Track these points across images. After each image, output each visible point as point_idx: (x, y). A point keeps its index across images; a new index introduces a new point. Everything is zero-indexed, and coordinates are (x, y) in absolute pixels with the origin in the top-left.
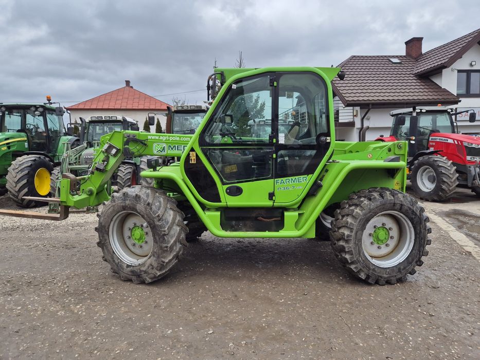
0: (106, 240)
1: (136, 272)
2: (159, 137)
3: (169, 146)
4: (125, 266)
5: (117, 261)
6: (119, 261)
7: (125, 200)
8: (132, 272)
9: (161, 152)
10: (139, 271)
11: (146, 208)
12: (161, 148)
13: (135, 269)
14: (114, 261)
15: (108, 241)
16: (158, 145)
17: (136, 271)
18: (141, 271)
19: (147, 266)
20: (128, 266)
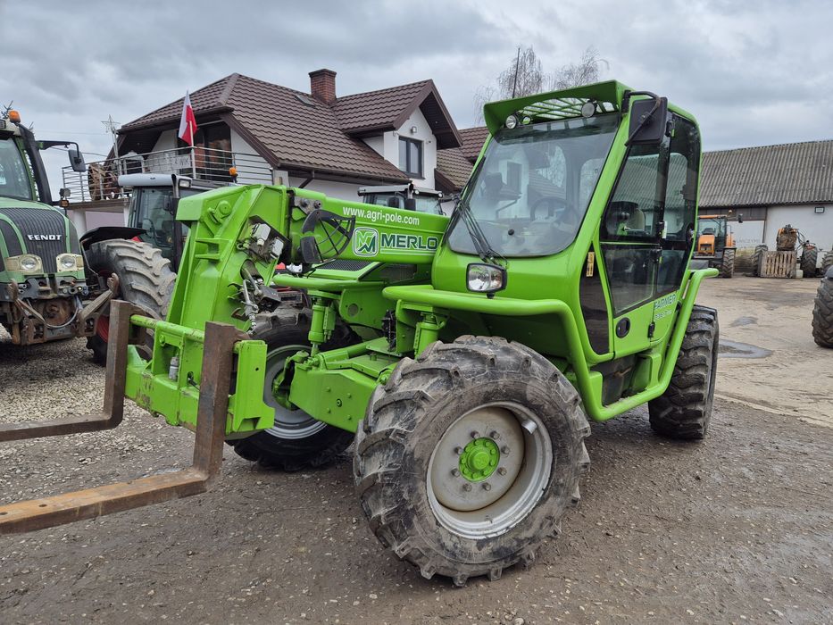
0: (419, 498)
1: (506, 550)
2: (365, 214)
3: (384, 236)
4: (473, 548)
5: (449, 544)
6: (455, 539)
7: (494, 376)
8: (496, 553)
9: (368, 250)
10: (515, 543)
11: (549, 388)
12: (368, 242)
13: (502, 543)
14: (443, 546)
15: (424, 498)
16: (363, 233)
17: (507, 546)
18: (520, 542)
19: (536, 524)
20: (481, 544)
